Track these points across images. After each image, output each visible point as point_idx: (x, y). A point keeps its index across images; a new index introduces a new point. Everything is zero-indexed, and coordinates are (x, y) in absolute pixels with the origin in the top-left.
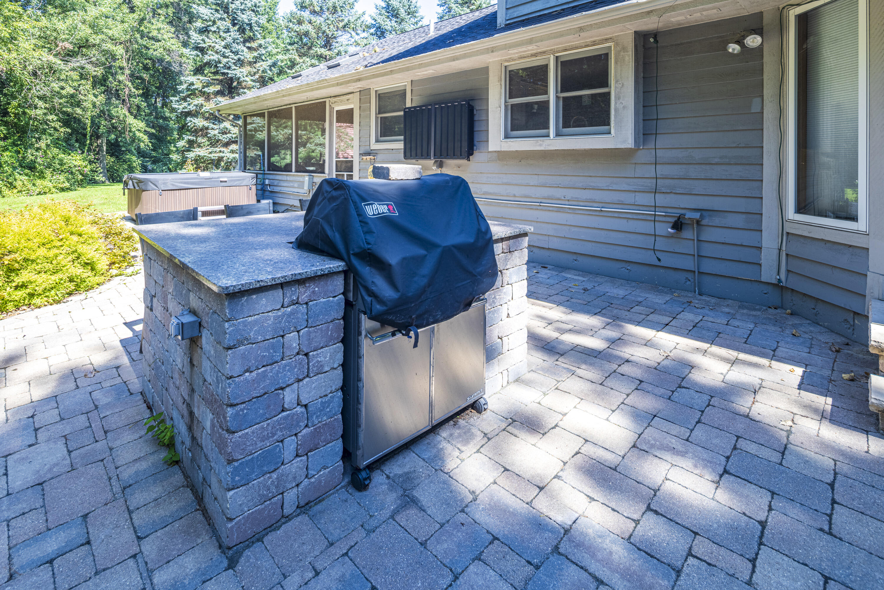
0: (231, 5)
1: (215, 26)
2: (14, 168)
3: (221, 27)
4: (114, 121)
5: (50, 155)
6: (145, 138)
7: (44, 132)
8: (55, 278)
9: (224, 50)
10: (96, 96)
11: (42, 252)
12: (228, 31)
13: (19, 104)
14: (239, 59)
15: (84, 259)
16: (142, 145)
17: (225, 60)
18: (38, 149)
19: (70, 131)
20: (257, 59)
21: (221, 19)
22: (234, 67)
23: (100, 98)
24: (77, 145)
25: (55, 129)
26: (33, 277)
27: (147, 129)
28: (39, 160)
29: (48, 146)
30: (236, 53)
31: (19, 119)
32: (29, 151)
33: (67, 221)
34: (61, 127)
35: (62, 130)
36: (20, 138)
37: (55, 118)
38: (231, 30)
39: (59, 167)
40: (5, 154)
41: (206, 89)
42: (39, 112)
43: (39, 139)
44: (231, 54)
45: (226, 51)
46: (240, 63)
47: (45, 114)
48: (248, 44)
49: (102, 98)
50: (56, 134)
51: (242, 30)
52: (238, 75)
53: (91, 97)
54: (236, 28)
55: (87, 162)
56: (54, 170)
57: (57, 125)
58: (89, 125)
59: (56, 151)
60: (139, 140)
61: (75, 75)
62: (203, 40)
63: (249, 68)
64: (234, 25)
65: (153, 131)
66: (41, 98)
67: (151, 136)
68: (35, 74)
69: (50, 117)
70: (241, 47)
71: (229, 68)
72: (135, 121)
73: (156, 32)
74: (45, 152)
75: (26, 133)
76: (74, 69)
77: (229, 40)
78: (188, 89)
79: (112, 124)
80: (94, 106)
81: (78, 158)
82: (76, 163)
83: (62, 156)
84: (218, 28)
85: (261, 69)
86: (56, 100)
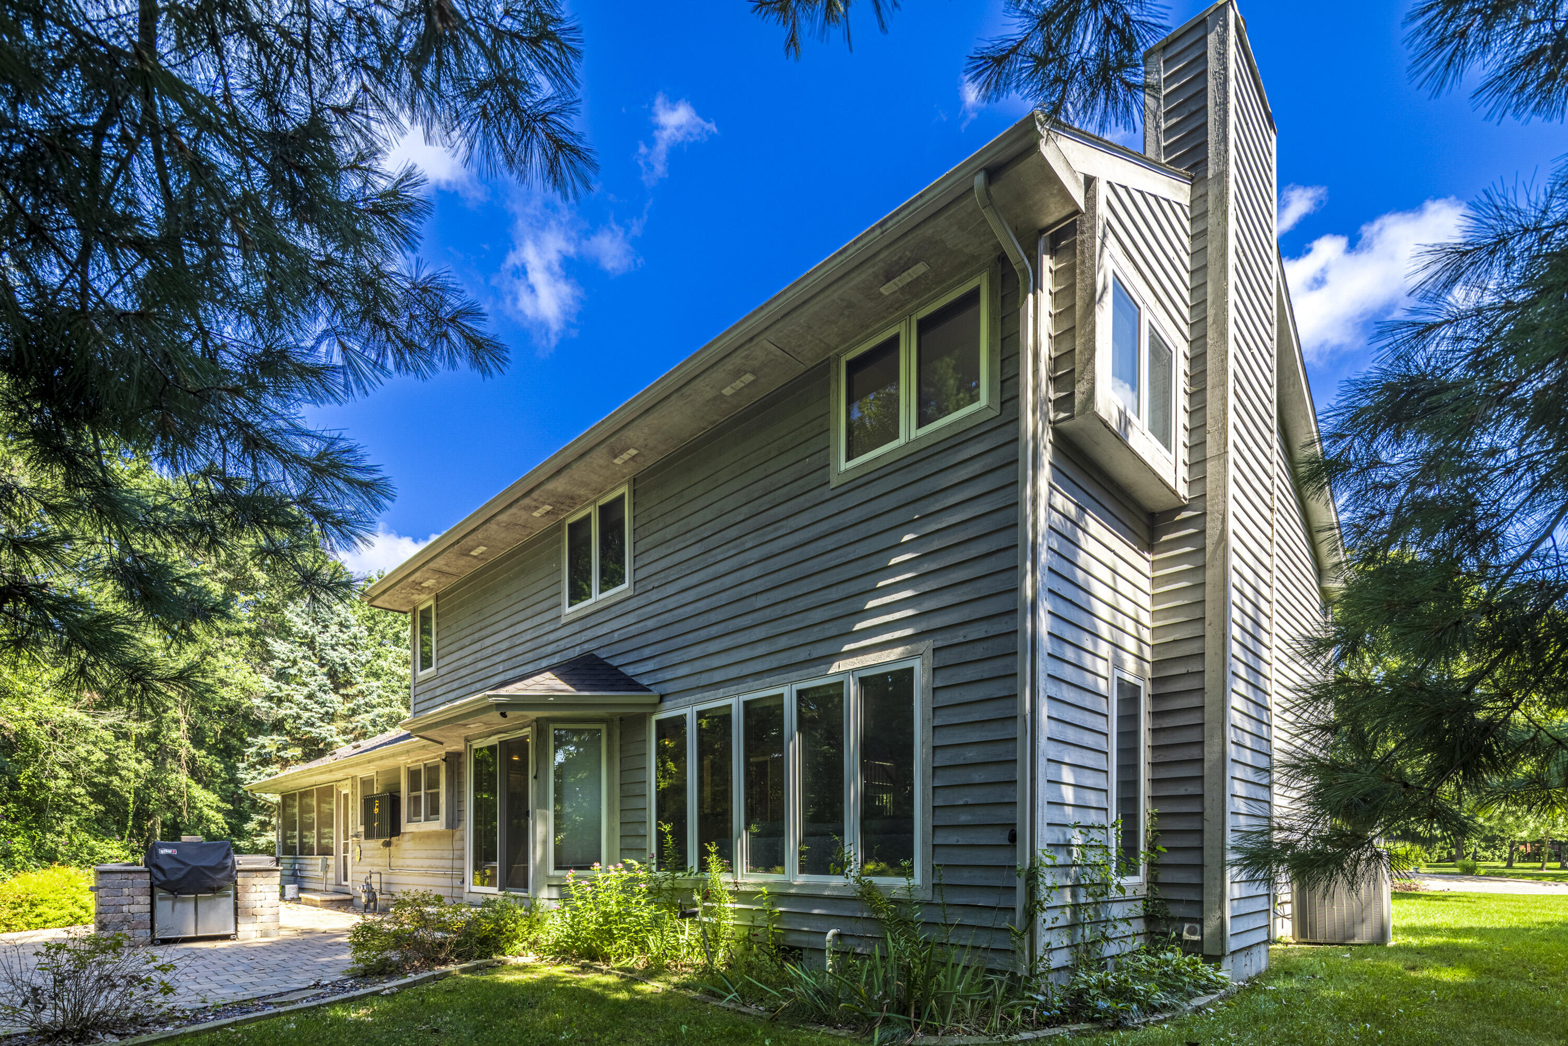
0: (317, 639)
1: (296, 668)
2: (28, 859)
3: (305, 669)
4: (171, 793)
5: (77, 842)
6: (219, 817)
7: (68, 811)
8: (60, 913)
9: (305, 701)
10: (139, 761)
11: (52, 896)
12: (314, 674)
13: (34, 773)
14: (327, 713)
15: (79, 903)
16: (213, 827)
17: (306, 715)
18: (60, 834)
19: (103, 809)
20: (354, 712)
21: (304, 657)
22: (319, 723)
23: (144, 764)
24: (115, 827)
25: (83, 806)
26: (47, 910)
27: (220, 804)
28: (61, 848)
29: (73, 829)
30: (323, 704)
31: (33, 793)
32: (48, 836)
33: (69, 879)
34: (91, 803)
35: (93, 807)
36: (35, 820)
37: (83, 791)
38: (318, 673)
39: (88, 857)
40: (15, 840)
41: (282, 754)
42: (60, 783)
43: (62, 820)
44: (315, 706)
45: (308, 702)
46: (330, 717)
47: (68, 786)
48: (342, 691)
49: (147, 765)
50: (85, 814)
51: (332, 675)
52: (323, 735)
53: (133, 764)
54: (325, 670)
55: (127, 852)
56: (82, 862)
57: (86, 800)
58: (131, 800)
59: (84, 836)
60: (208, 820)
61: (109, 736)
62: (278, 687)
63: (342, 724)
64: (322, 666)
65: (229, 807)
66: (65, 766)
67: (227, 813)
68: (54, 735)
69: (76, 790)
70: (333, 696)
71: (312, 725)
72: (204, 793)
73: (223, 670)
74: (69, 837)
75: (44, 811)
76: (105, 728)
77: (314, 687)
78: (259, 754)
79: (169, 797)
80: (138, 776)
81: (116, 845)
82: (112, 853)
83: (92, 842)
84: (300, 670)
85: (360, 725)
86: (83, 766)
